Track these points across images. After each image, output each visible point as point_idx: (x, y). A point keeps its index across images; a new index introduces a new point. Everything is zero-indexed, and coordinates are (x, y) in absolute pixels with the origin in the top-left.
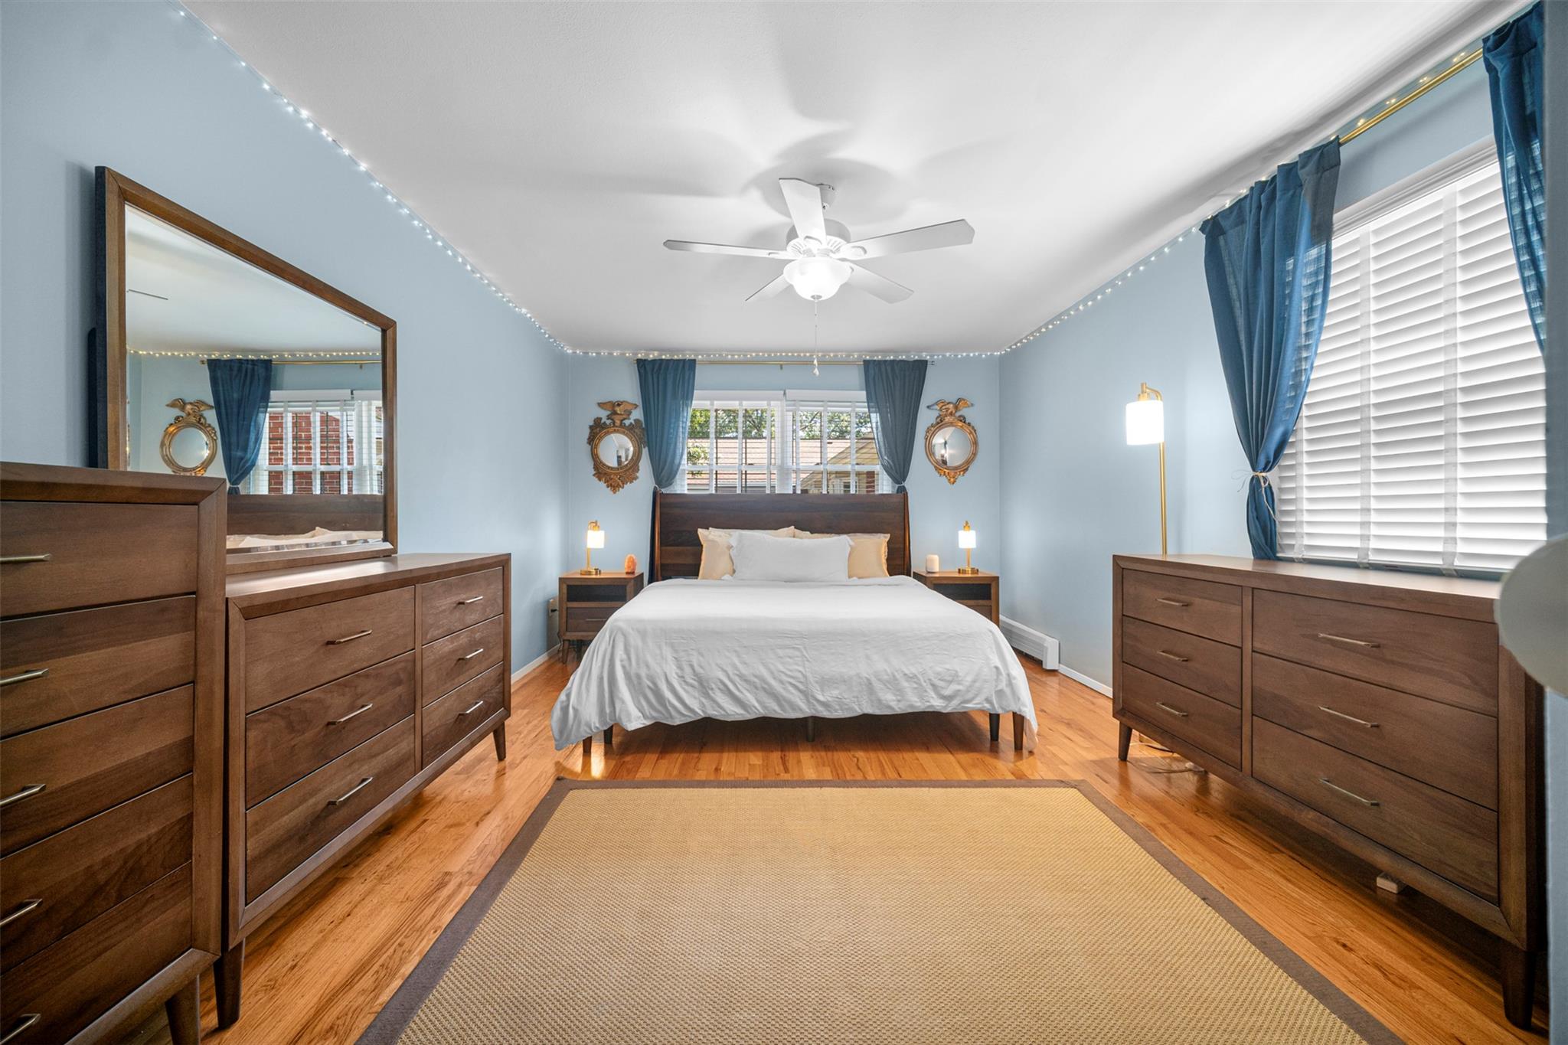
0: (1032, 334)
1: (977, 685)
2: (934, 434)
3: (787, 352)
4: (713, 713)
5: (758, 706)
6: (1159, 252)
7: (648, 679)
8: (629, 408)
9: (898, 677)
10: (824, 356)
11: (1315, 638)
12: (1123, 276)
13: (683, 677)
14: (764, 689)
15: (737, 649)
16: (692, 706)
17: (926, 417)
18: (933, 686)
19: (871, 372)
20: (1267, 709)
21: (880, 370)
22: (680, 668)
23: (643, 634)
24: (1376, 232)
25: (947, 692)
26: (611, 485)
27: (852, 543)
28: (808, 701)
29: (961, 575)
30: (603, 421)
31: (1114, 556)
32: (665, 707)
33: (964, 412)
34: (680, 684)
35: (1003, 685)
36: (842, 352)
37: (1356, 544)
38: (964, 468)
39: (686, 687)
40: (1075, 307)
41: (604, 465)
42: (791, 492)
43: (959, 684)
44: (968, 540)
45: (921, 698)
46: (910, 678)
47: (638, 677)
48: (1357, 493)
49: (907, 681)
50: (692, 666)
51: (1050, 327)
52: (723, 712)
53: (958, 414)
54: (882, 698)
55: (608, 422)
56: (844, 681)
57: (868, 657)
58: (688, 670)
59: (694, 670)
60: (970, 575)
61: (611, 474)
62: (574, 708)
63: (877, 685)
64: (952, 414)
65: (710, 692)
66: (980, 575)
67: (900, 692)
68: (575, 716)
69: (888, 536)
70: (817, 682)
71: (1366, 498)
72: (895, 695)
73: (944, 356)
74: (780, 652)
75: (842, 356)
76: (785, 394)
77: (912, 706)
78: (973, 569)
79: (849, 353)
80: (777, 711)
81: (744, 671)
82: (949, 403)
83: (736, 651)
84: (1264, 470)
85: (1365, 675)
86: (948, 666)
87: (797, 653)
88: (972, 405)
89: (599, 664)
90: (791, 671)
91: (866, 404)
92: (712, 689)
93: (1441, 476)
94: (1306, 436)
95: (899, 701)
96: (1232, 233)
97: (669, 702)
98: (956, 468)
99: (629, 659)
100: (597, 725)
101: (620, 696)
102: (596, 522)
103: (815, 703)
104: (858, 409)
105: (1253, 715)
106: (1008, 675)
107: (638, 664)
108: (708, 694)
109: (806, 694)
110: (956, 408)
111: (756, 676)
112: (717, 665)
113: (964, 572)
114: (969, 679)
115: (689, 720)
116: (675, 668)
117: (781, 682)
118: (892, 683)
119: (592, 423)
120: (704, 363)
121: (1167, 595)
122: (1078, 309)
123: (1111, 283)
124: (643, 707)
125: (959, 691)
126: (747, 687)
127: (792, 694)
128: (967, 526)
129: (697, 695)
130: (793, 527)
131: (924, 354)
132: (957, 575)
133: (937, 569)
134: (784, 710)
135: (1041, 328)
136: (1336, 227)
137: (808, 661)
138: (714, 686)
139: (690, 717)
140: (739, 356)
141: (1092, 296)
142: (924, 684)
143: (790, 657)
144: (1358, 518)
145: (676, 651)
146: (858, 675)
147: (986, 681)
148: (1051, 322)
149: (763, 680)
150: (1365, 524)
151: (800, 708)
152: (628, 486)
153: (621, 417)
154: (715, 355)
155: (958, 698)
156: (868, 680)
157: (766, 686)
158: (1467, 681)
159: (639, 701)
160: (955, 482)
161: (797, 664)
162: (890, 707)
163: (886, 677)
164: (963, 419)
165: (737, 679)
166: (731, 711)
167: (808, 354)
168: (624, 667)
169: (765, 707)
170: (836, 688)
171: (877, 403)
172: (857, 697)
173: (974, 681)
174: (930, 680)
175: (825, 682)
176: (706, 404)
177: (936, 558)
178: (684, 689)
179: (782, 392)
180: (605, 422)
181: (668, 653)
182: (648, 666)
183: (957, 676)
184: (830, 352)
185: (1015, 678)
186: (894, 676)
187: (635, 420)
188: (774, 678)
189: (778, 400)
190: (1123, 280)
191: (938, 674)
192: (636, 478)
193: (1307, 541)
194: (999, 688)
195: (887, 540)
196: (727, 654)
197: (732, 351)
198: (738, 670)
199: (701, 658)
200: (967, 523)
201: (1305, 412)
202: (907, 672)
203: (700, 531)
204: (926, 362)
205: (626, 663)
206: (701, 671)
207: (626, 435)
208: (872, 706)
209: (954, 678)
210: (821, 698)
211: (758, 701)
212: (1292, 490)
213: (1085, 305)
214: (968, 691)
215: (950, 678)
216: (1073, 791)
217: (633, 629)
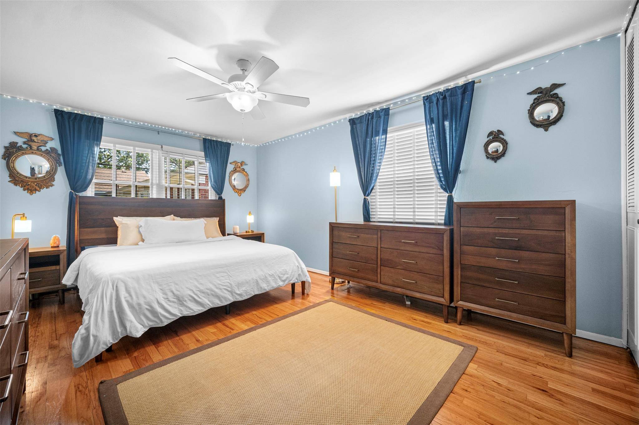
0: (274, 141)
1: (293, 273)
2: (232, 175)
3: (162, 126)
4: (186, 313)
5: (209, 303)
6: (330, 124)
7: (146, 304)
8: (45, 139)
9: (267, 276)
10: (183, 132)
11: (400, 242)
12: (315, 129)
13: (167, 298)
14: (212, 295)
15: (196, 277)
16: (174, 313)
17: (230, 168)
18: (279, 277)
19: (207, 144)
20: (385, 263)
21: (211, 144)
22: (165, 294)
23: (137, 280)
24: (397, 136)
25: (284, 279)
26: (28, 189)
27: (205, 222)
28: (233, 295)
29: (247, 234)
30: (18, 145)
31: (330, 223)
32: (158, 317)
33: (244, 167)
34: (166, 303)
35: (300, 272)
36: (191, 132)
37: (392, 217)
38: (244, 190)
39: (170, 304)
40: (295, 135)
41: (21, 175)
42: (165, 198)
43: (287, 274)
44: (250, 219)
45: (276, 283)
46: (271, 276)
47: (139, 305)
48: (392, 203)
49: (270, 277)
50: (172, 292)
51: (283, 140)
52: (192, 311)
53: (242, 168)
54: (262, 286)
55: (25, 146)
56: (247, 282)
57: (255, 270)
58: (170, 295)
59: (174, 294)
60: (251, 234)
61: (28, 181)
62: (94, 336)
63: (260, 281)
64: (239, 168)
65: (185, 303)
66: (254, 233)
67: (268, 282)
68: (95, 340)
69: (218, 218)
70: (236, 286)
71: (394, 205)
72: (266, 284)
73: (236, 143)
74: (218, 275)
75: (191, 134)
76: (162, 147)
77: (273, 287)
78: (252, 231)
79: (195, 133)
80: (218, 303)
81: (202, 288)
82: (238, 163)
83: (195, 279)
84: (367, 196)
85: (415, 250)
86: (283, 269)
87: (225, 274)
88: (247, 165)
89: (108, 303)
90: (224, 283)
91: (204, 158)
92: (186, 301)
93: (412, 199)
94: (378, 187)
95: (268, 286)
96: (358, 125)
97: (160, 313)
98: (241, 190)
99: (131, 296)
100: (111, 341)
101: (129, 319)
102: (24, 215)
103: (236, 295)
104: (199, 160)
105: (381, 266)
106: (301, 268)
107: (137, 297)
108: (183, 304)
109: (232, 292)
110: (241, 165)
111: (207, 289)
112: (187, 288)
113: (249, 232)
114: (290, 272)
115: (173, 320)
116: (162, 294)
117: (220, 289)
118: (265, 279)
119: (7, 145)
120: (109, 122)
121: (351, 234)
122: (296, 136)
123: (311, 130)
124: (143, 321)
125: (288, 277)
126: (203, 295)
127: (226, 293)
128: (250, 213)
129: (177, 306)
130: (173, 215)
131: (228, 140)
132: (245, 234)
133: (238, 232)
134: (222, 303)
135: (279, 139)
136: (388, 131)
137: (231, 277)
138: (186, 299)
139: (173, 319)
140: (132, 122)
141: (303, 133)
142: (276, 277)
143: (222, 277)
144: (392, 210)
145: (160, 285)
146: (253, 279)
147: (295, 272)
148: (284, 138)
149: (212, 290)
150: (394, 212)
151: (229, 299)
152: (44, 191)
153: (39, 144)
154: (116, 119)
155: (288, 280)
156: (256, 280)
157: (213, 293)
158: (437, 248)
159: (141, 319)
160: (241, 195)
161: (226, 279)
162: (265, 289)
163: (263, 277)
164: (244, 170)
165: (198, 293)
166: (197, 310)
167: (173, 130)
168: (127, 301)
169: (213, 303)
170: (244, 286)
171: (210, 158)
172: (253, 288)
173: (292, 272)
174: (278, 275)
175: (239, 285)
176: (111, 146)
177: (238, 227)
178: (169, 305)
179: (160, 146)
180: (21, 146)
181: (156, 287)
182: (144, 297)
183: (287, 272)
184: (186, 131)
185: (304, 269)
186: (266, 276)
187: (51, 148)
188: (217, 288)
189: (157, 150)
190: (315, 130)
191: (281, 272)
192: (52, 185)
193: (379, 216)
194: (299, 273)
195: (218, 220)
196: (191, 281)
197: (128, 119)
198: (199, 288)
199: (177, 286)
200: (250, 212)
201: (378, 181)
202: (270, 274)
203: (115, 218)
204: (230, 144)
205: (129, 299)
206: (178, 293)
207: (44, 157)
208: (258, 291)
209: (286, 272)
210: (238, 292)
211: (209, 301)
212: (374, 202)
213: (299, 135)
214: (291, 276)
215: (284, 273)
216: (331, 303)
217: (128, 277)
